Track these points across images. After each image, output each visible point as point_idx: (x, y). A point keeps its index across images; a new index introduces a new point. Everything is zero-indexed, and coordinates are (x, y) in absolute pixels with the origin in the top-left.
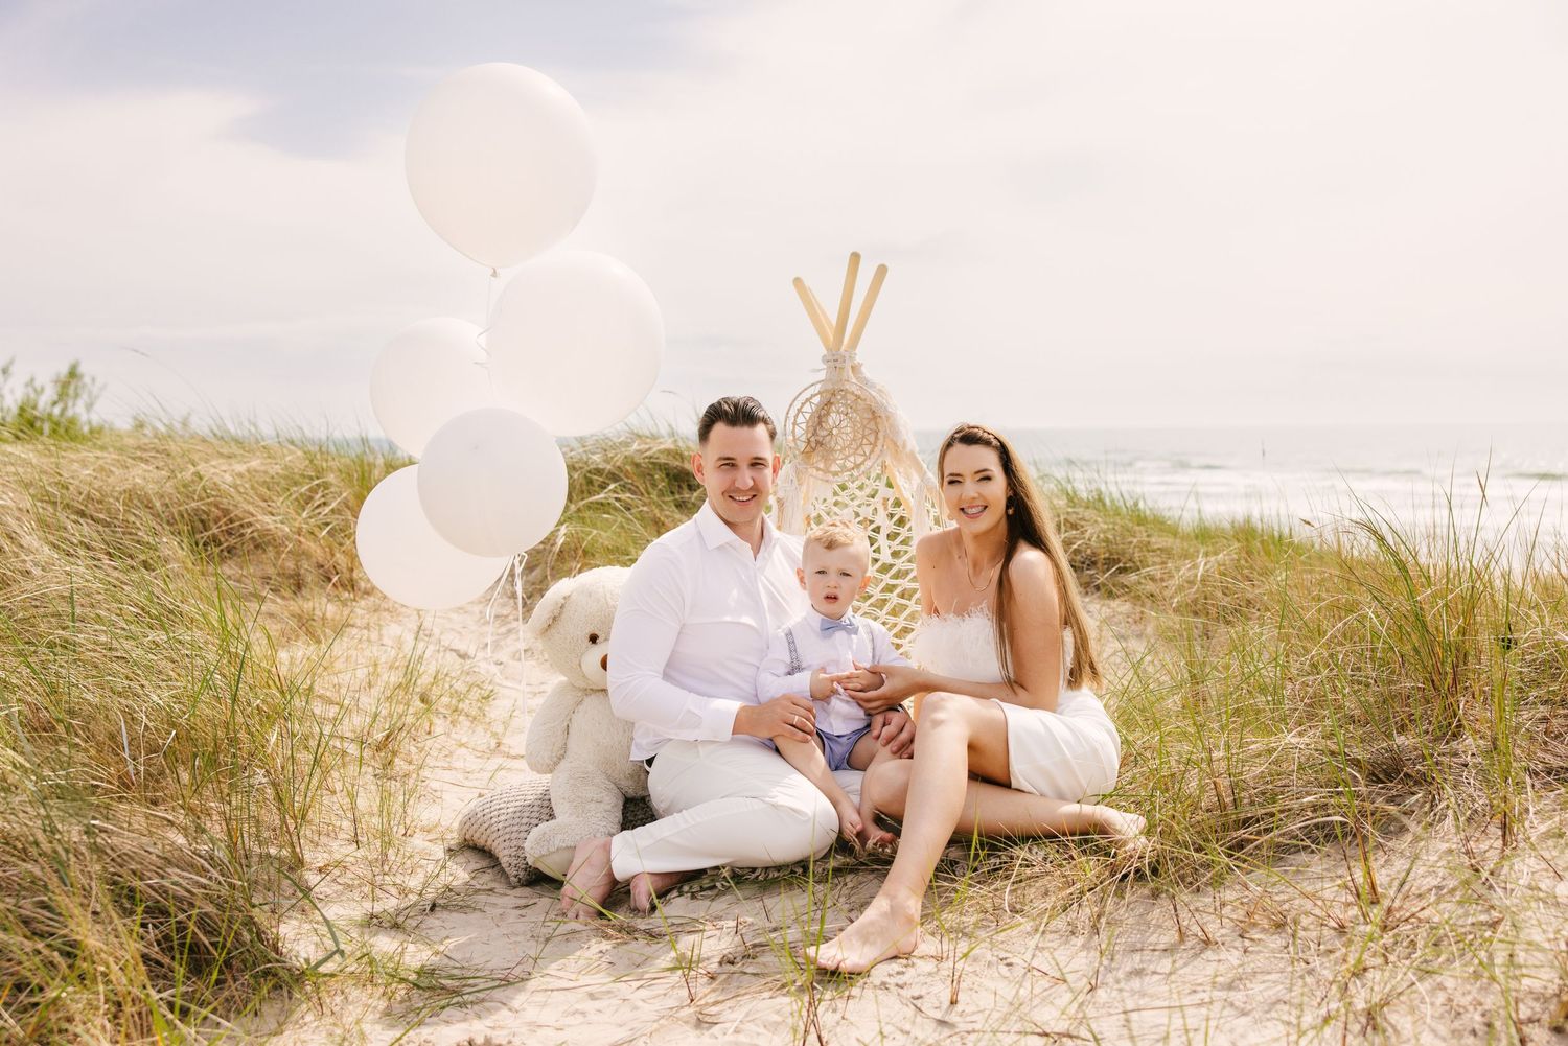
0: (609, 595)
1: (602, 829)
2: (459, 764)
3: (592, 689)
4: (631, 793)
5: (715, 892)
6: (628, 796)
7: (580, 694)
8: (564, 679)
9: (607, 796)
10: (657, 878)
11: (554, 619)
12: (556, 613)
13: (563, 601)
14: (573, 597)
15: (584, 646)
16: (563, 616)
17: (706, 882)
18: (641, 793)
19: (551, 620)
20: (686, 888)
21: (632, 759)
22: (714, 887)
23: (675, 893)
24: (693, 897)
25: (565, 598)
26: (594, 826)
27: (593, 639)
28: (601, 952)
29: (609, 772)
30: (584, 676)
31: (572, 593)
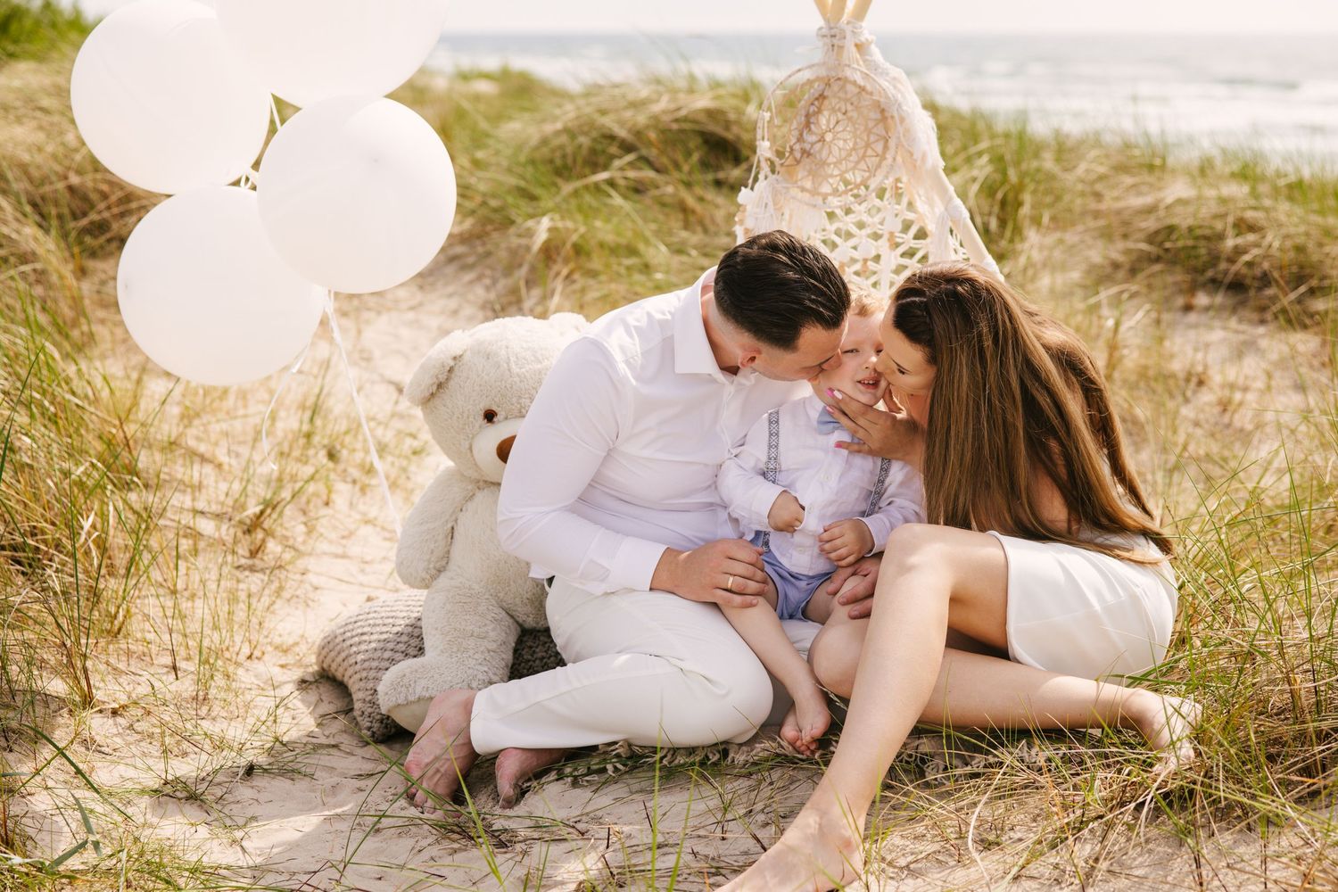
0: (513, 359)
1: (480, 676)
2: (355, 550)
3: (485, 482)
4: (530, 622)
5: (603, 777)
6: (527, 626)
7: (470, 487)
8: (451, 464)
9: (494, 630)
10: (529, 754)
11: (440, 386)
12: (442, 378)
13: (452, 363)
14: (467, 357)
15: (477, 425)
16: (452, 383)
17: (595, 763)
18: (541, 625)
19: (435, 388)
20: (568, 770)
21: (531, 575)
22: (604, 770)
23: (553, 775)
24: (575, 784)
25: (455, 358)
26: (470, 672)
27: (490, 416)
28: (432, 859)
29: (501, 595)
30: (476, 464)
31: (465, 351)
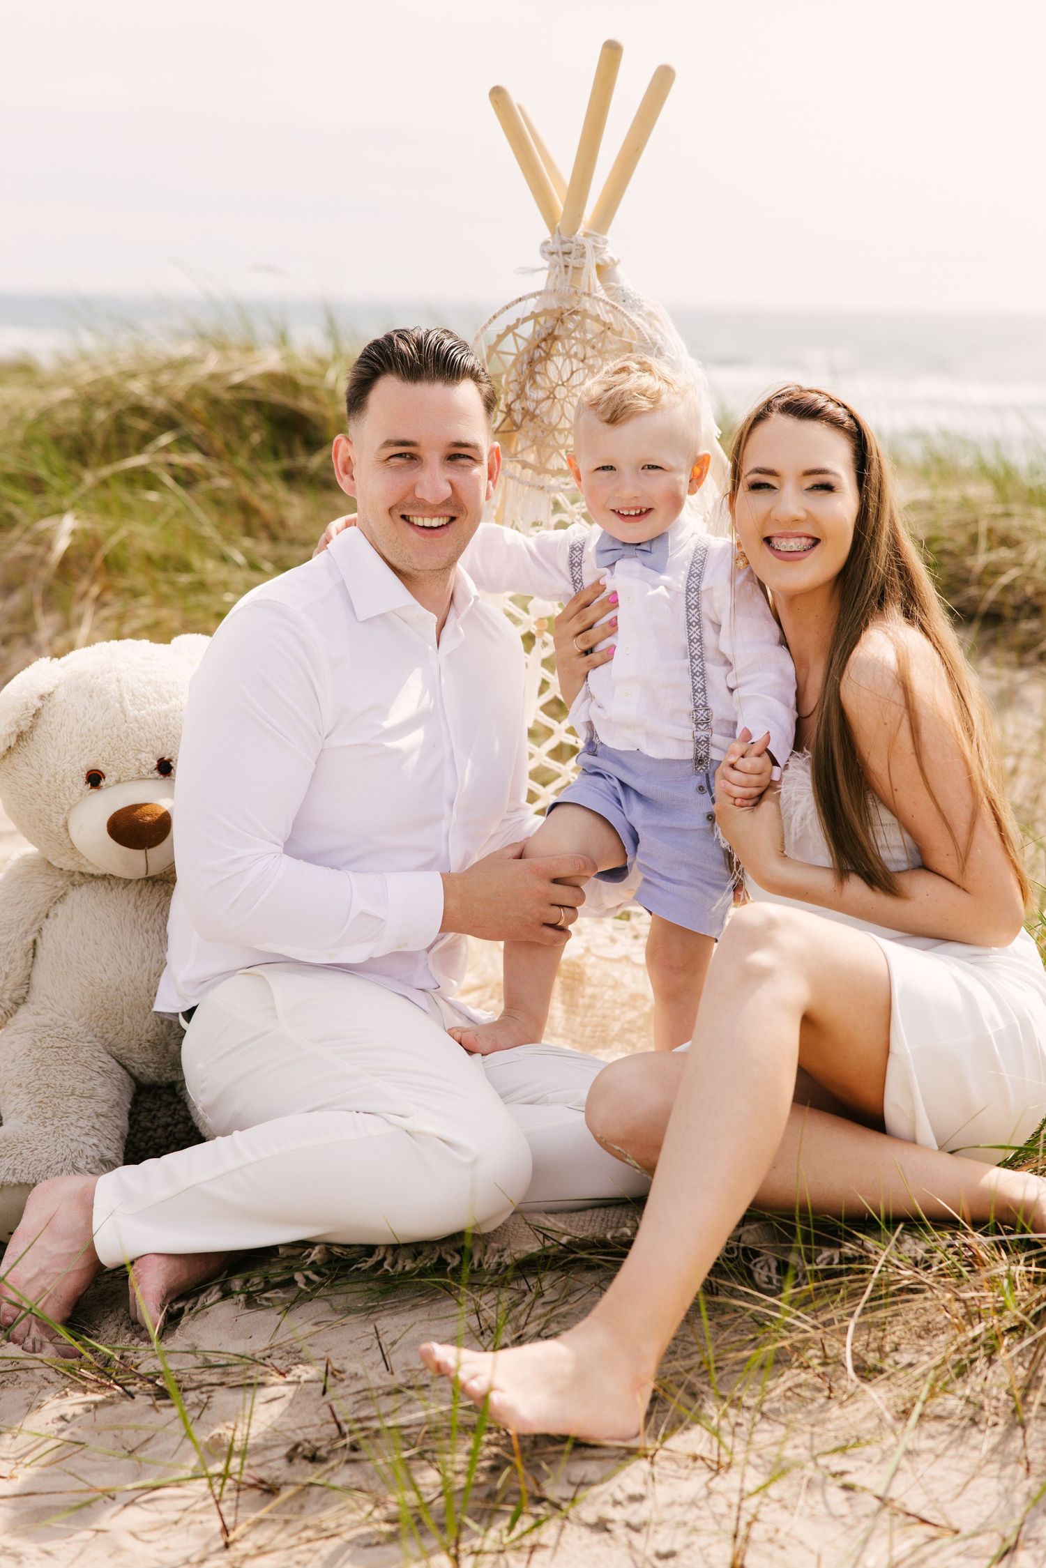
0: (127, 697)
1: (89, 1152)
3: (82, 874)
4: (150, 1074)
5: (290, 1295)
6: (144, 1080)
7: (60, 883)
8: (31, 849)
9: (103, 1085)
10: (177, 1263)
11: (21, 736)
12: (25, 725)
13: (39, 704)
14: (60, 695)
15: (76, 791)
16: (39, 732)
17: (276, 1272)
18: (168, 1076)
19: (14, 739)
20: (236, 1284)
21: (156, 1008)
22: (291, 1282)
23: (215, 1294)
24: (251, 1302)
25: (42, 697)
26: (73, 1145)
27: (94, 779)
28: (62, 1418)
29: (110, 1036)
30: (73, 848)
31: (57, 687)
